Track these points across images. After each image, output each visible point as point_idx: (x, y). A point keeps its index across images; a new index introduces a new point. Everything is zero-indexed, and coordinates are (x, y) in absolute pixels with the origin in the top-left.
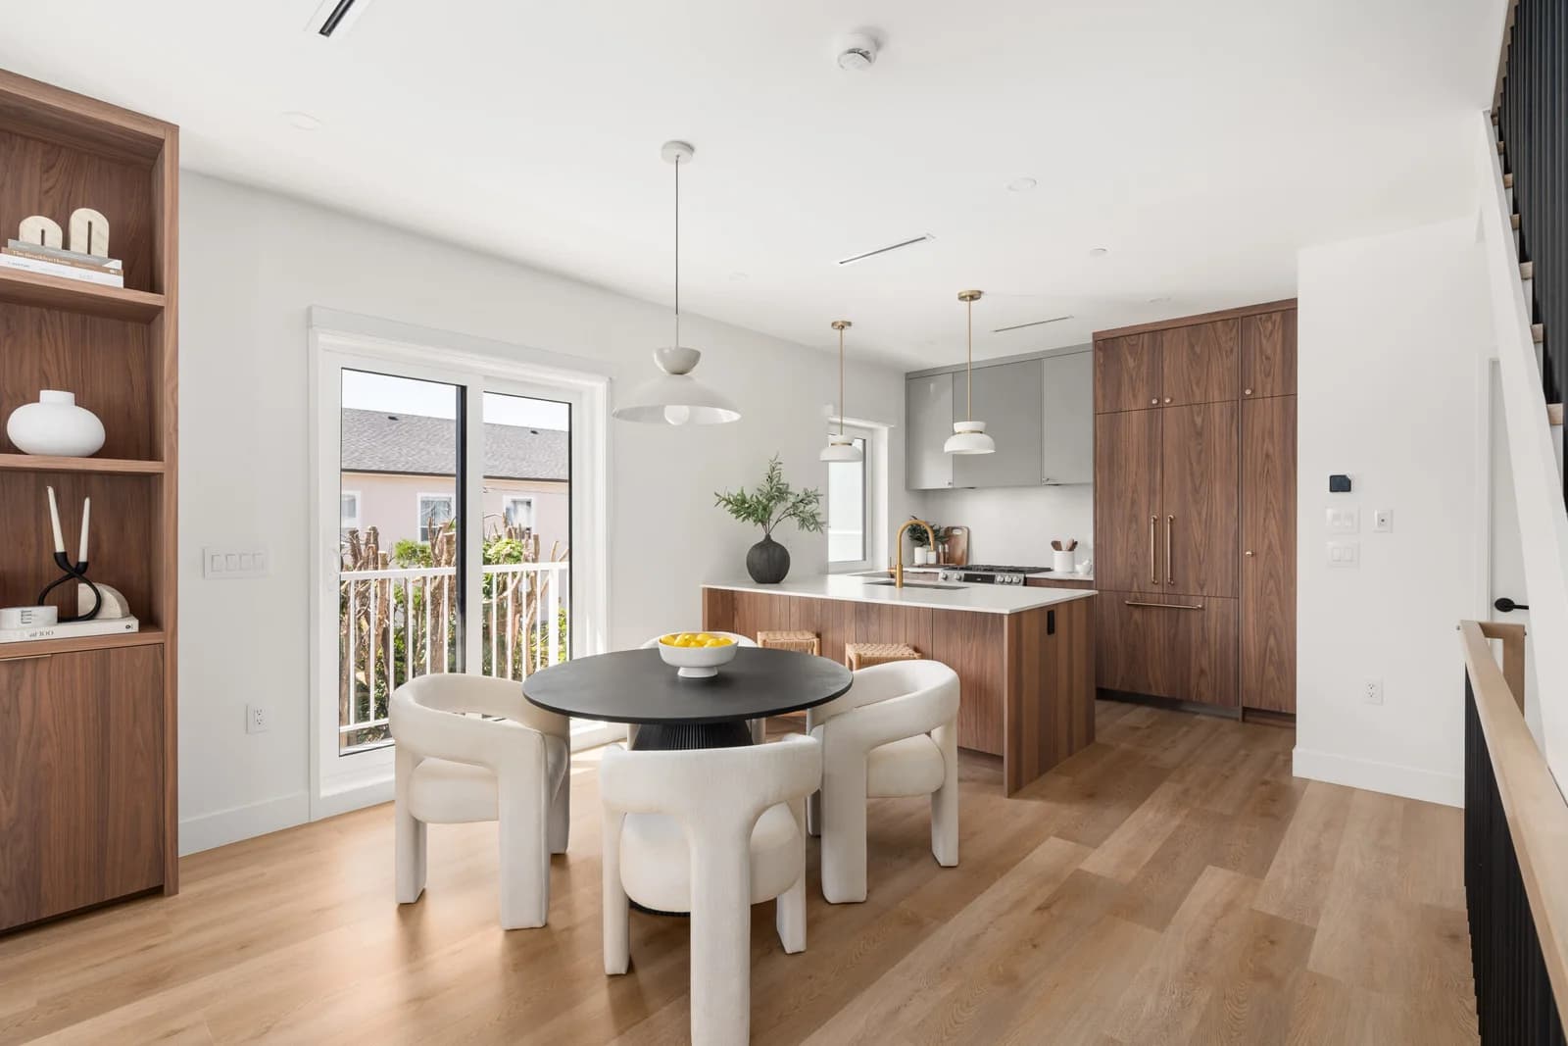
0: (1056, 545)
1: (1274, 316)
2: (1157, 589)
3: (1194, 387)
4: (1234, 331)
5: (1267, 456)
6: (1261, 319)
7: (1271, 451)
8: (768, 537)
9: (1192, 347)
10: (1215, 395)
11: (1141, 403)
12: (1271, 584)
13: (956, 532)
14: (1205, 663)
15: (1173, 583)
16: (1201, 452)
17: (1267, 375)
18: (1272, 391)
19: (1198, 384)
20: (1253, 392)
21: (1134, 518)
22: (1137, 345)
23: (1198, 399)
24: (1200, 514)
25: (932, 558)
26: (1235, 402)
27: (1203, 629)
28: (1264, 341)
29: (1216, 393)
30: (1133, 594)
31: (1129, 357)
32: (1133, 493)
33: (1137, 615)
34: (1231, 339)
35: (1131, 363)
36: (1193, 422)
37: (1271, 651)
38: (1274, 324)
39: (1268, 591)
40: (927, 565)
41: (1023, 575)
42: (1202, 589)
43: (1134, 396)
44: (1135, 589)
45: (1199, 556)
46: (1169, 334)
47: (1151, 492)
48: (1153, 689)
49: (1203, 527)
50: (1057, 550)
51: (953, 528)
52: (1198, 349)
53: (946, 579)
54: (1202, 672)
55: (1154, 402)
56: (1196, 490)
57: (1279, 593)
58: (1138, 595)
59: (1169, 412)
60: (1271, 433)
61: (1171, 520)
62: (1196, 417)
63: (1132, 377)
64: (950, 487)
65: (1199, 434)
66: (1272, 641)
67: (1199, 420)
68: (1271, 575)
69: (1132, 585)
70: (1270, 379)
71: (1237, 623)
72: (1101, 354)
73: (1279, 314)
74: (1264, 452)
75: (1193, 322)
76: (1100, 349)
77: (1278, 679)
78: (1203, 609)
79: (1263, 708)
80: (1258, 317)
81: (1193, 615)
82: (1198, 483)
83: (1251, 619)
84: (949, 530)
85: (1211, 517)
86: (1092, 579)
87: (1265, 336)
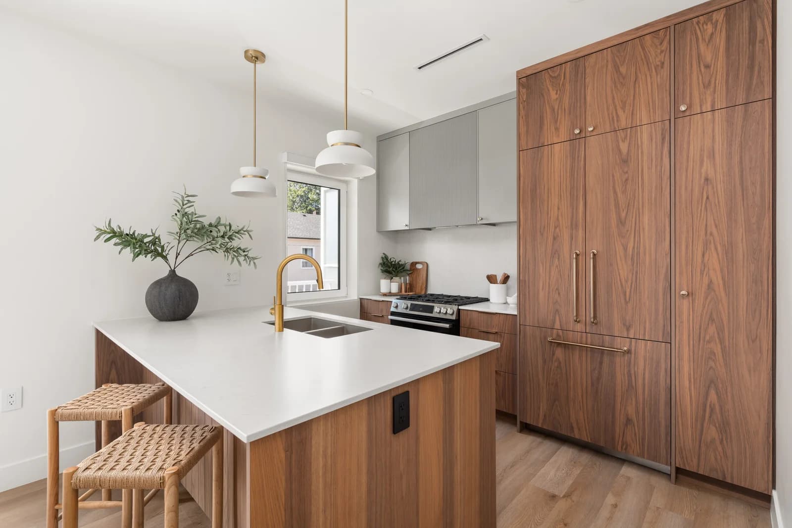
0: (491, 279)
1: (715, 16)
2: (579, 327)
3: (620, 112)
4: (665, 43)
5: (707, 179)
6: (698, 23)
7: (711, 174)
8: (173, 273)
9: (616, 68)
10: (643, 116)
11: (564, 135)
12: (712, 330)
13: (419, 266)
14: (631, 410)
15: (595, 322)
16: (627, 180)
17: (706, 86)
18: (713, 105)
19: (623, 108)
20: (690, 107)
21: (556, 253)
22: (559, 75)
23: (623, 124)
24: (625, 249)
25: (394, 288)
26: (667, 122)
27: (629, 375)
28: (702, 47)
29: (644, 113)
30: (555, 331)
31: (551, 89)
32: (556, 228)
33: (559, 353)
34: (662, 52)
35: (553, 95)
36: (618, 147)
37: (712, 410)
38: (715, 26)
39: (707, 338)
40: (390, 294)
41: (455, 308)
42: (628, 330)
43: (557, 129)
44: (557, 326)
45: (625, 294)
46: (592, 59)
47: (574, 226)
48: (576, 431)
49: (630, 262)
50: (491, 283)
51: (417, 263)
52: (623, 70)
53: (397, 307)
54: (628, 421)
55: (577, 131)
56: (621, 222)
57: (722, 342)
58: (560, 332)
59: (593, 142)
60: (712, 155)
61: (594, 255)
62: (621, 144)
63: (554, 110)
64: (407, 228)
65: (625, 161)
66: (713, 396)
67: (624, 147)
68: (712, 319)
69: (554, 322)
70: (709, 92)
71: (670, 373)
72: (524, 90)
73: (723, 11)
74: (703, 175)
75: (621, 41)
76: (524, 87)
77: (721, 442)
78: (629, 352)
79: (701, 472)
80: (695, 20)
81: (618, 360)
82: (623, 215)
83: (686, 368)
84: (414, 264)
85: (638, 254)
86: (515, 313)
87: (704, 39)
